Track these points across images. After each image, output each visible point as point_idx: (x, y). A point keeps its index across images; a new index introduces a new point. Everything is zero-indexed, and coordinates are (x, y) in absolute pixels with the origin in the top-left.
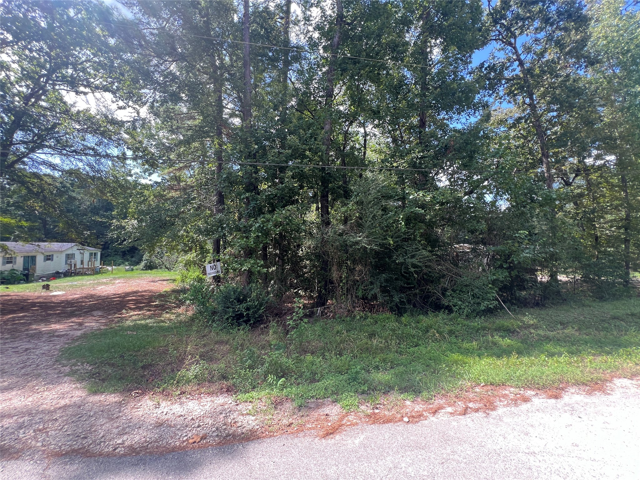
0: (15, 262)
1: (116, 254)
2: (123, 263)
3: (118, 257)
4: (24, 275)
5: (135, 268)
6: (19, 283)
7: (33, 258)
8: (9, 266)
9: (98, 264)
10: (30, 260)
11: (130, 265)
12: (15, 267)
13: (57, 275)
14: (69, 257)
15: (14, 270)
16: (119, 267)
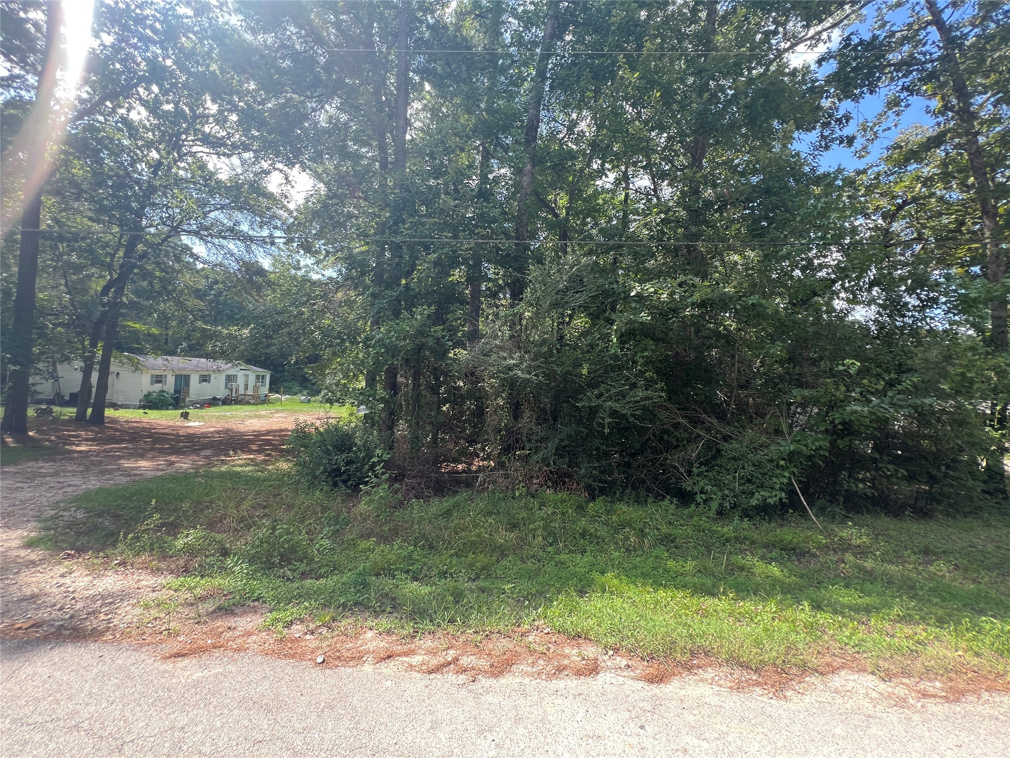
0: (166, 381)
1: (293, 379)
2: (301, 391)
3: (296, 383)
4: (174, 399)
5: (313, 399)
6: (167, 409)
7: (187, 378)
8: (158, 387)
9: (265, 390)
10: (183, 381)
11: (309, 394)
12: (165, 388)
13: (213, 402)
14: (230, 379)
15: (163, 391)
16: (295, 397)
